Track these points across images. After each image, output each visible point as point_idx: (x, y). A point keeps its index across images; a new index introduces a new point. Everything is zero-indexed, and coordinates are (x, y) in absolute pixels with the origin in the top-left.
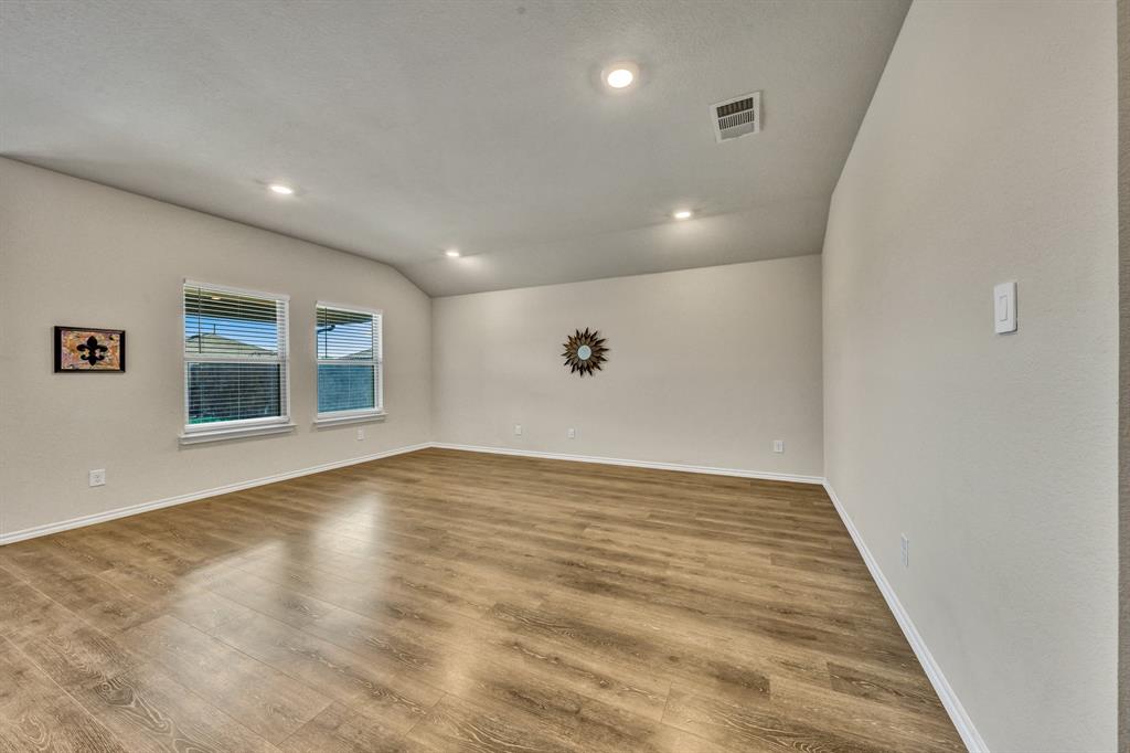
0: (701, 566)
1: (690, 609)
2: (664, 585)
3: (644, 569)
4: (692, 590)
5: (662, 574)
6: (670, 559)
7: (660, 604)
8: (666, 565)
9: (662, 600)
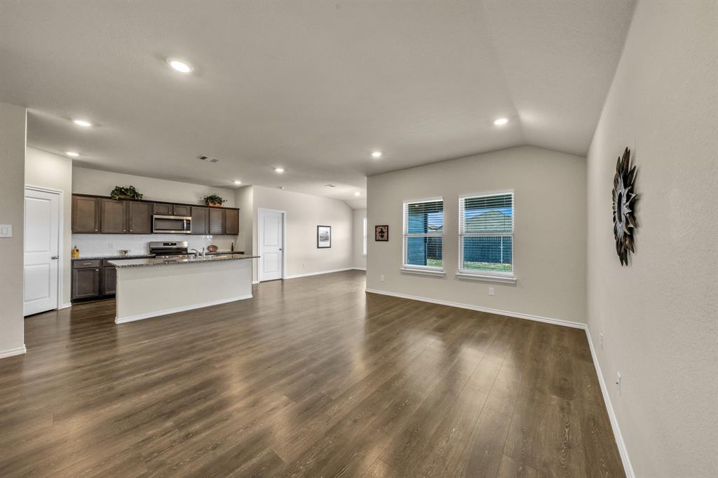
0: (145, 451)
1: (129, 416)
2: (164, 415)
3: (193, 411)
4: (137, 426)
5: (175, 418)
6: (183, 433)
7: (154, 405)
8: (180, 426)
9: (154, 407)
